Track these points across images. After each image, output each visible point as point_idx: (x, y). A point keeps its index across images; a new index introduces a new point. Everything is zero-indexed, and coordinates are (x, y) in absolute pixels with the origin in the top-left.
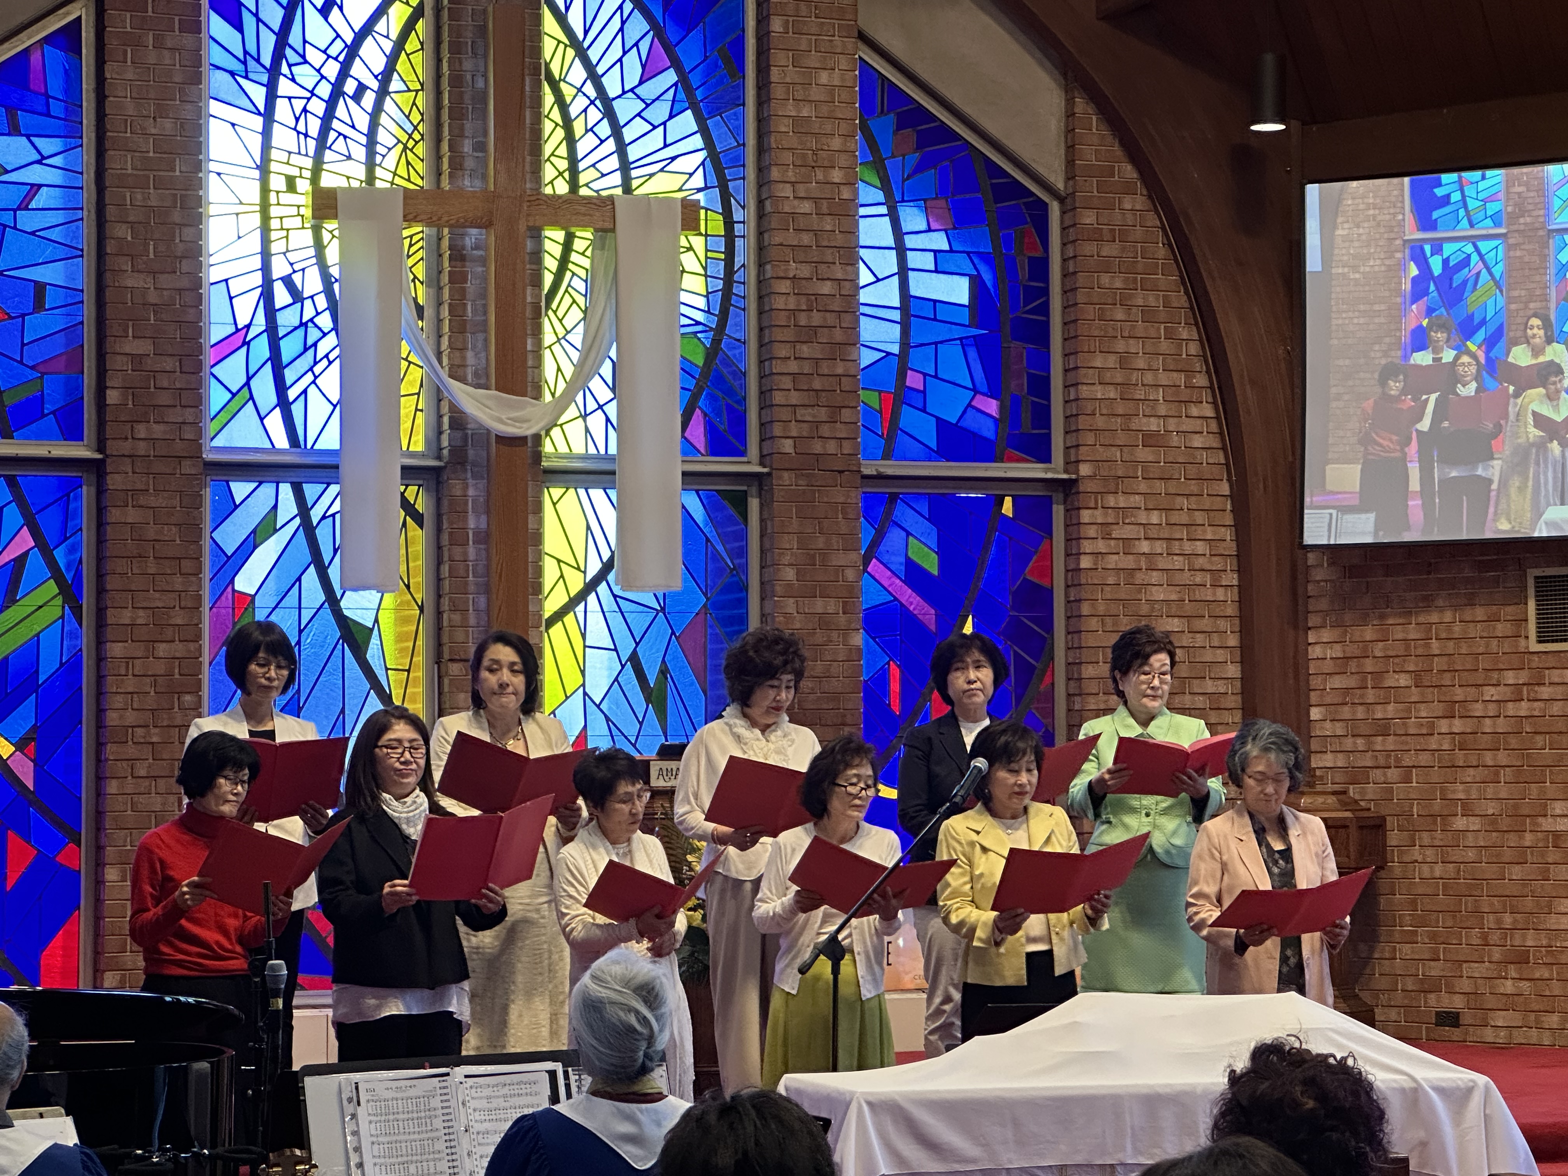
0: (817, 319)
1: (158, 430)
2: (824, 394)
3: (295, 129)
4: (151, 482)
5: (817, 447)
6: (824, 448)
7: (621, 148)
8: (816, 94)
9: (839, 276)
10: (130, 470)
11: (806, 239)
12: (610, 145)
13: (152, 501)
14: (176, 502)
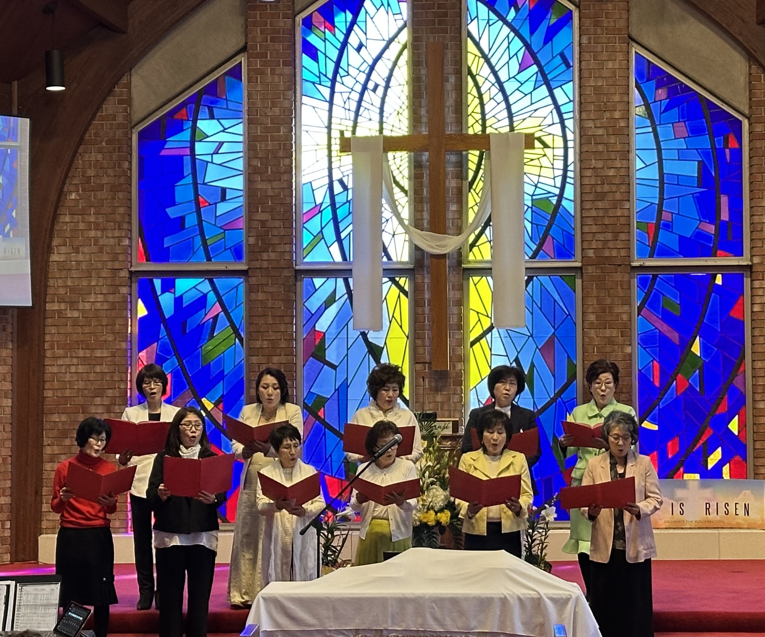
0: (606, 188)
1: (273, 256)
2: (610, 226)
3: (344, 108)
4: (270, 281)
5: (607, 253)
6: (611, 254)
7: (508, 107)
8: (606, 73)
9: (619, 166)
10: (260, 275)
11: (600, 148)
12: (503, 105)
13: (270, 289)
14: (282, 289)
